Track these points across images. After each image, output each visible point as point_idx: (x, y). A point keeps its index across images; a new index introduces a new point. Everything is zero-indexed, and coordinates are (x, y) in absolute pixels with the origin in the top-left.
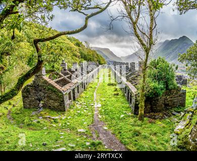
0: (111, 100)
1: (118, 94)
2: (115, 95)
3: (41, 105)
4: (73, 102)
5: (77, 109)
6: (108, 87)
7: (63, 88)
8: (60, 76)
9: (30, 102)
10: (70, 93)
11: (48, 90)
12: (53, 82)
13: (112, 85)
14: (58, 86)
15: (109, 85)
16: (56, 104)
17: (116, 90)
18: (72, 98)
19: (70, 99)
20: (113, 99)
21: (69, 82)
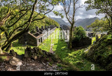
1: (62, 40)
3: (26, 43)
4: (41, 43)
5: (42, 46)
7: (36, 37)
8: (36, 32)
9: (22, 41)
10: (39, 39)
11: (30, 37)
12: (32, 35)
14: (34, 36)
16: (33, 43)
18: (41, 41)
19: (39, 41)
21: (39, 35)
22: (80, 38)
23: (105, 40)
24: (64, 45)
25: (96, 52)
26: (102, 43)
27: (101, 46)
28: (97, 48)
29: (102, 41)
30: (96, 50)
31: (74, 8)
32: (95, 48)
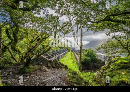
0: (70, 65)
1: (74, 63)
2: (73, 63)
6: (70, 60)
7: (49, 59)
8: (48, 55)
11: (43, 60)
12: (45, 57)
13: (72, 59)
14: (47, 59)
15: (71, 59)
17: (74, 61)
20: (72, 65)
21: (52, 58)
22: (89, 59)
23: (116, 62)
24: (76, 67)
25: (104, 75)
26: (112, 66)
27: (111, 69)
28: (106, 70)
29: (113, 63)
30: (105, 72)
31: (81, 33)
32: (104, 69)
